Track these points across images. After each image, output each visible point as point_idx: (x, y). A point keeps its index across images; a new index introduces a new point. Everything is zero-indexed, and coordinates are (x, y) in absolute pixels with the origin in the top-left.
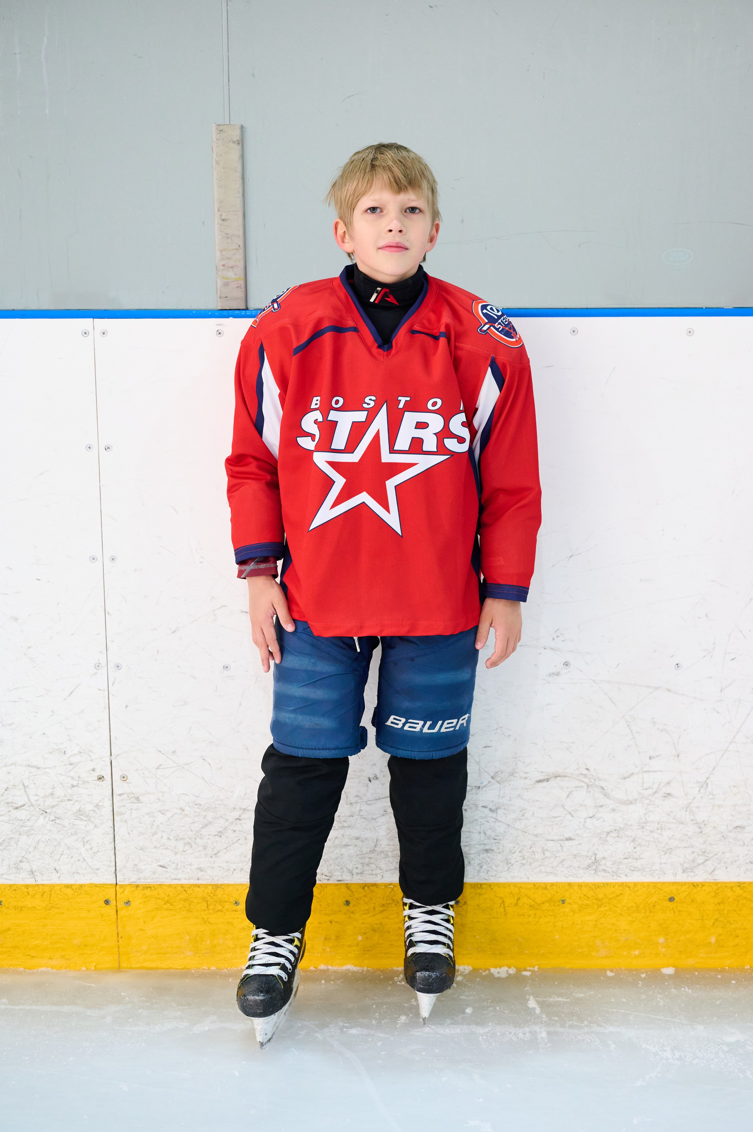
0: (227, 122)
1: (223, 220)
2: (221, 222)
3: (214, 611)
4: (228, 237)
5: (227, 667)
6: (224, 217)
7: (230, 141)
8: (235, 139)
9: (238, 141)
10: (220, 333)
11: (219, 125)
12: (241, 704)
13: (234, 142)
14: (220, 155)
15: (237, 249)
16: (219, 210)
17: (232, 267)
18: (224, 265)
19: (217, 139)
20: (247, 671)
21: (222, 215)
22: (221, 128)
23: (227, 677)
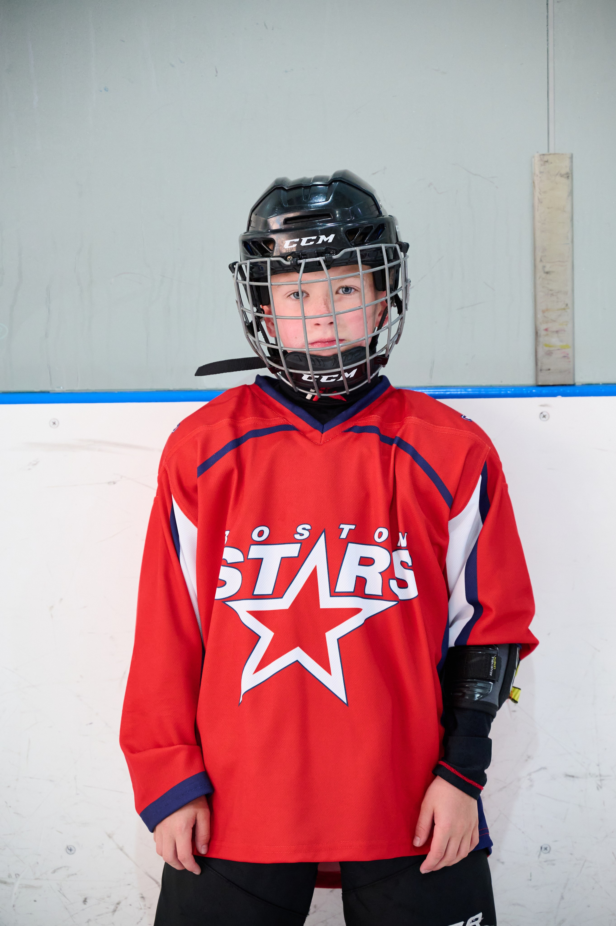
0: (552, 151)
1: (547, 273)
2: (544, 275)
3: (530, 774)
4: (552, 295)
5: (546, 849)
6: (547, 269)
7: (557, 174)
8: (563, 171)
9: (567, 173)
10: (544, 416)
11: (544, 155)
12: (562, 898)
13: (562, 176)
14: (545, 192)
15: (564, 309)
16: (541, 261)
17: (557, 332)
18: (546, 330)
19: (541, 172)
20: (571, 854)
21: (544, 267)
22: (546, 158)
23: (545, 862)
